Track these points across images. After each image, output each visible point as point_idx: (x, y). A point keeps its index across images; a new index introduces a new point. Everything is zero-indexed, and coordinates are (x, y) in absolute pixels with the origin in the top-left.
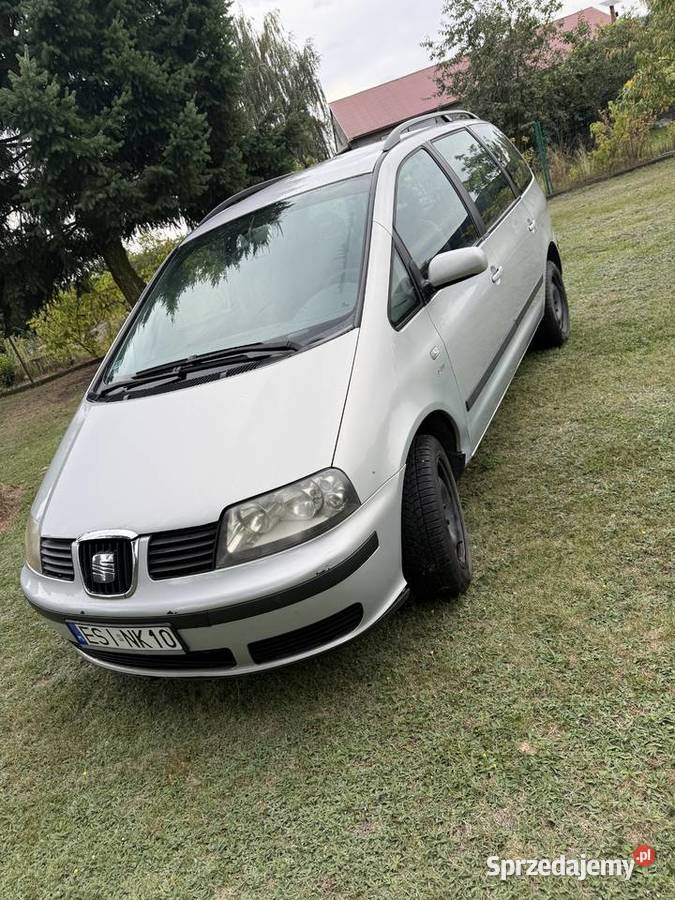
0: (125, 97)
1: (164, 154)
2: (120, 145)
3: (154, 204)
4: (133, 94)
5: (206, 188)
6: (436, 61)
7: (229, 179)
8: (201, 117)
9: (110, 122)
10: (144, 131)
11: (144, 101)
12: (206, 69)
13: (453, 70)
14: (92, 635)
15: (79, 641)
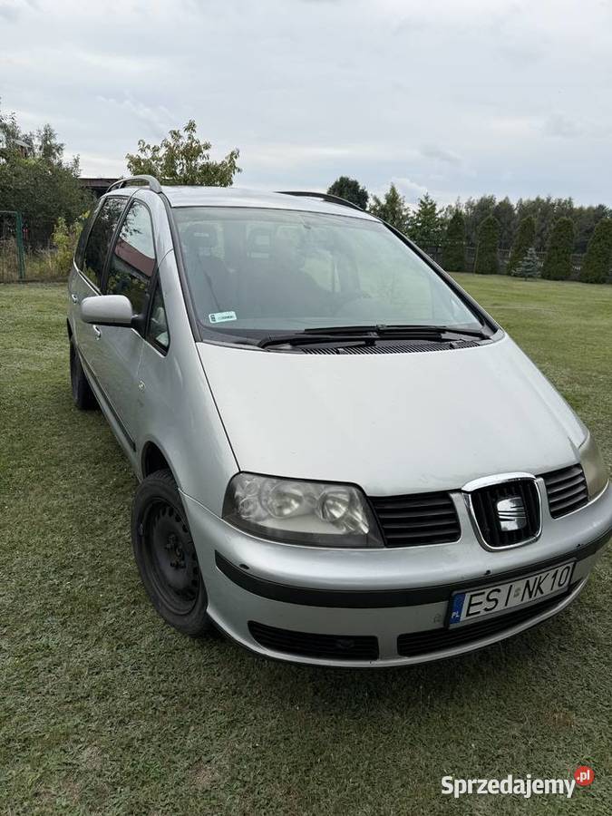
14: (481, 603)
15: (449, 620)
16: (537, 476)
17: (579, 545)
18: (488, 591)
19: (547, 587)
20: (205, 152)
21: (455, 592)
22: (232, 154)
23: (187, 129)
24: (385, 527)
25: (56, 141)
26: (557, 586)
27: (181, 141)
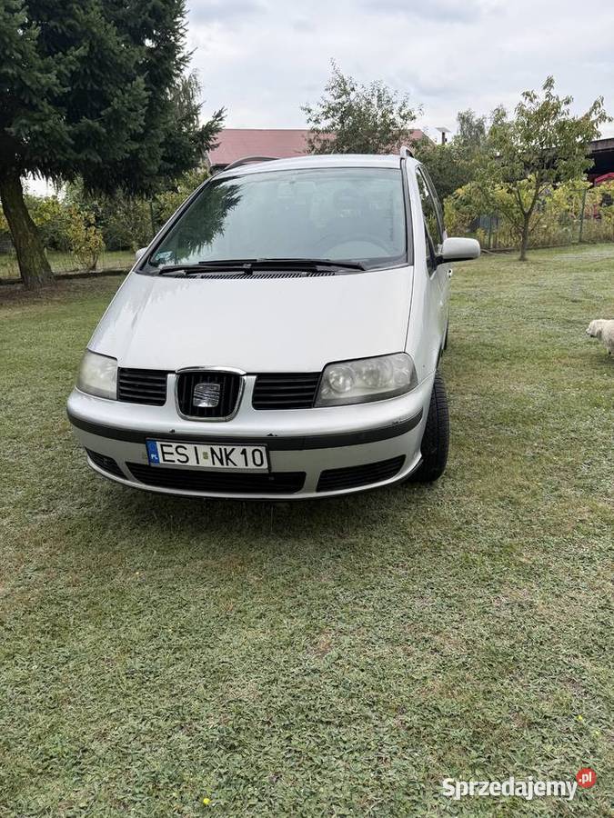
0: (81, 52)
1: (102, 113)
2: (66, 90)
3: (79, 153)
4: (88, 53)
5: (128, 155)
6: (312, 125)
7: (146, 155)
8: (145, 94)
9: (62, 67)
10: (85, 86)
11: (95, 61)
12: (155, 56)
13: (322, 137)
14: (172, 454)
15: (150, 460)
16: (248, 374)
17: (271, 435)
18: (175, 445)
19: (239, 461)
20: (564, 108)
21: (147, 438)
22: (596, 103)
23: (544, 87)
26: (252, 463)
27: (536, 101)
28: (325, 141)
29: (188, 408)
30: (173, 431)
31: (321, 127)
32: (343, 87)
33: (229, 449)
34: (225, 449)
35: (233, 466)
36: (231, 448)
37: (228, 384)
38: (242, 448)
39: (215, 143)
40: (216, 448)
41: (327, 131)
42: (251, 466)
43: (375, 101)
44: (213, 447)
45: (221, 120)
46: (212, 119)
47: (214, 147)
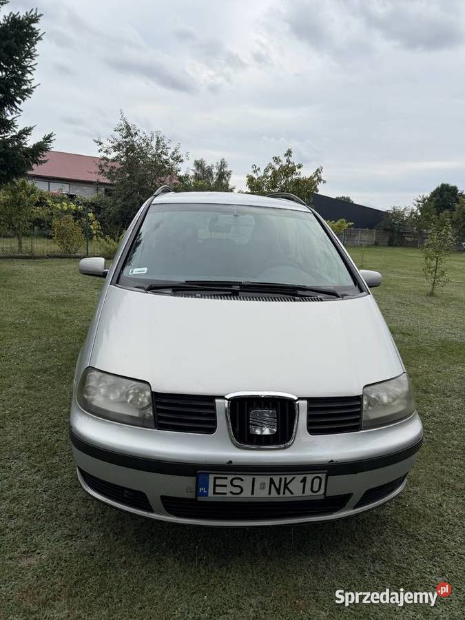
6: (102, 154)
13: (110, 164)
14: (225, 486)
15: (197, 493)
16: (300, 399)
17: (332, 461)
18: (230, 477)
19: (297, 489)
20: (298, 170)
21: (199, 471)
22: (318, 170)
23: (286, 155)
24: (159, 414)
25: (227, 169)
26: (310, 491)
27: (280, 164)
28: (112, 167)
29: (244, 437)
30: (231, 462)
31: (110, 157)
32: (128, 131)
33: (289, 478)
34: (286, 479)
35: (290, 495)
36: (291, 477)
37: (283, 409)
38: (301, 477)
39: (43, 159)
40: (276, 479)
41: (113, 161)
42: (308, 492)
43: (154, 144)
44: (273, 477)
45: (49, 142)
46: (42, 140)
47: (42, 162)
